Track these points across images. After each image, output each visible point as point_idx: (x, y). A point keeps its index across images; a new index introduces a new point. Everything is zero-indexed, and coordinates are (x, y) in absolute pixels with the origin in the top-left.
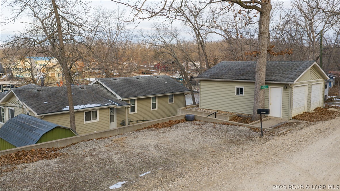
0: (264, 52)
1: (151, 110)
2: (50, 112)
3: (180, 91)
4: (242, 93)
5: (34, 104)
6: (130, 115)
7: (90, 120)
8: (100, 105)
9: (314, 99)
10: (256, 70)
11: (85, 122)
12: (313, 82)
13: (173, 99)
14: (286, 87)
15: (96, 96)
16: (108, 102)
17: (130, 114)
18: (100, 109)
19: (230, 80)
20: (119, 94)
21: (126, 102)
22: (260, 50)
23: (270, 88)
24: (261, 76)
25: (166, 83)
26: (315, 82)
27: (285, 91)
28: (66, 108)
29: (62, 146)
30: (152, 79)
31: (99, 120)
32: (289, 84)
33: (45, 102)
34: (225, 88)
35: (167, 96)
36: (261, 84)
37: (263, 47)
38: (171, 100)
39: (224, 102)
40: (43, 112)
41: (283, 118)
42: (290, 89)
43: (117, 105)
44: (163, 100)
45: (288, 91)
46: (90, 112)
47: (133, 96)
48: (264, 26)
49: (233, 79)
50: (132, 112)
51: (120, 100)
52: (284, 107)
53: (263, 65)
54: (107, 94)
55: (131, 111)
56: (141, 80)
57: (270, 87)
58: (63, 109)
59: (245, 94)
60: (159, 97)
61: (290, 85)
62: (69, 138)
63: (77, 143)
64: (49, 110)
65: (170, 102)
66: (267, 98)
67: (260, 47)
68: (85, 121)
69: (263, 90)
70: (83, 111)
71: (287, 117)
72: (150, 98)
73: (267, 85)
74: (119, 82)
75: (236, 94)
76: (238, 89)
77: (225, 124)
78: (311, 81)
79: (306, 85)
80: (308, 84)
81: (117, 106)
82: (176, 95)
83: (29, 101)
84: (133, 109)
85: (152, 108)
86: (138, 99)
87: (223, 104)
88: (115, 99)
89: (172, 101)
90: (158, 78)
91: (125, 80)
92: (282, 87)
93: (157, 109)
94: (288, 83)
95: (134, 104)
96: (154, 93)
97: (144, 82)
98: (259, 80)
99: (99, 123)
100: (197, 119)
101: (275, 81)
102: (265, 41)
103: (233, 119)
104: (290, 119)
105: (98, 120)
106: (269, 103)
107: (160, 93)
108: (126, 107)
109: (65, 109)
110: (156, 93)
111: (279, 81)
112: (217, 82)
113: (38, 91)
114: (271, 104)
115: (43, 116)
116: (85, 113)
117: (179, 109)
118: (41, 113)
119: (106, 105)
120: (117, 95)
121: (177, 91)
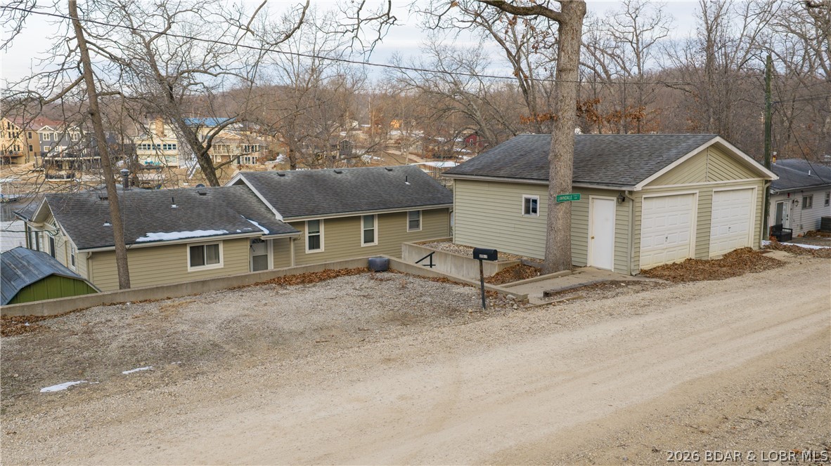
0: (565, 114)
1: (362, 246)
2: (108, 244)
3: (436, 202)
4: (535, 211)
5: (81, 227)
6: (307, 256)
7: (204, 264)
8: (225, 232)
9: (728, 227)
10: (549, 157)
11: (190, 269)
12: (717, 186)
13: (418, 221)
14: (622, 198)
15: (227, 212)
16: (247, 227)
17: (307, 253)
18: (225, 241)
19: (510, 180)
20: (278, 210)
21: (291, 226)
22: (557, 111)
23: (590, 199)
24: (563, 172)
25: (407, 183)
26: (725, 185)
27: (620, 209)
28: (145, 236)
29: (53, 313)
30: (375, 174)
31: (223, 264)
32: (624, 191)
33: (107, 222)
34: (501, 197)
35: (404, 214)
36: (558, 190)
37: (563, 104)
38: (414, 224)
39: (501, 231)
40: (92, 244)
41: (616, 271)
42: (631, 203)
43: (266, 232)
44: (393, 224)
45: (628, 207)
46: (203, 246)
47: (312, 213)
48: (565, 54)
49: (516, 178)
50: (313, 248)
51: (279, 222)
52: (618, 244)
53: (563, 145)
54: (256, 208)
55: (311, 248)
56: (345, 177)
57: (591, 197)
58: (138, 240)
59: (542, 214)
60: (380, 216)
61: (627, 193)
62: (69, 298)
63: (87, 308)
64: (106, 241)
65: (410, 227)
66: (585, 223)
67: (557, 104)
68: (191, 266)
69: (565, 204)
70: (185, 245)
71: (625, 268)
72: (358, 218)
73: (576, 194)
74: (288, 181)
75: (523, 213)
76: (527, 201)
77: (437, 281)
78: (708, 183)
79: (693, 194)
80: (697, 191)
81: (265, 235)
82: (425, 212)
83: (74, 221)
84: (314, 242)
85: (365, 242)
86: (326, 221)
87: (498, 235)
88: (269, 219)
89: (418, 226)
90: (391, 172)
91: (307, 177)
92: (615, 199)
93: (377, 244)
94: (623, 189)
95: (318, 232)
96: (365, 208)
97: (350, 182)
98: (555, 181)
99: (224, 270)
100: (393, 266)
101: (598, 183)
102: (569, 92)
103: (508, 271)
104: (631, 275)
105: (221, 265)
106: (590, 236)
107: (382, 207)
108: (290, 238)
109: (141, 239)
110: (372, 206)
111: (607, 184)
112: (487, 185)
113: (101, 198)
114: (593, 238)
115: (91, 254)
116: (192, 248)
117: (406, 245)
118: (87, 246)
119: (240, 231)
120: (274, 211)
121: (428, 203)
